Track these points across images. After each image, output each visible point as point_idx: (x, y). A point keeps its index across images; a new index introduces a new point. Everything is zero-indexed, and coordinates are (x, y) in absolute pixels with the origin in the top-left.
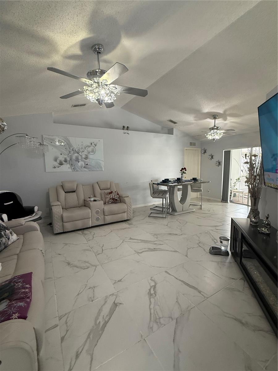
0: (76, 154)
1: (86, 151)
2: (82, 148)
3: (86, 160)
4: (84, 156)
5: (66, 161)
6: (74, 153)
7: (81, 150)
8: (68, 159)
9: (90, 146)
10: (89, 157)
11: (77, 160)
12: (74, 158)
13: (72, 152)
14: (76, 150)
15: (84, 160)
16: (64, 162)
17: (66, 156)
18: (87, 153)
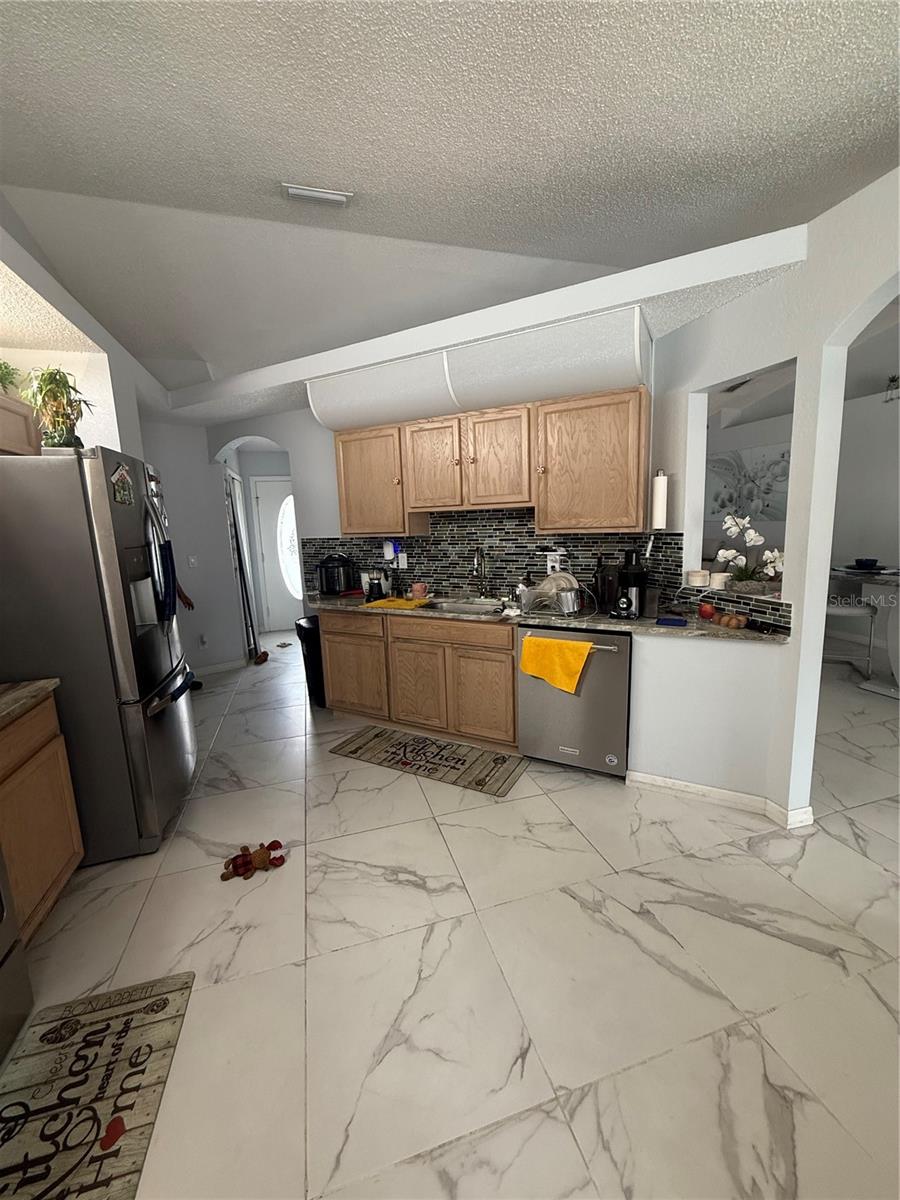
0: (750, 485)
1: (769, 474)
2: (762, 470)
3: (766, 496)
4: (763, 488)
5: (731, 500)
6: (746, 483)
7: (760, 474)
8: (735, 495)
9: (780, 462)
10: (773, 488)
11: (750, 497)
12: (745, 492)
13: (743, 481)
14: (751, 475)
15: (764, 495)
16: (728, 503)
17: (732, 491)
18: (769, 480)
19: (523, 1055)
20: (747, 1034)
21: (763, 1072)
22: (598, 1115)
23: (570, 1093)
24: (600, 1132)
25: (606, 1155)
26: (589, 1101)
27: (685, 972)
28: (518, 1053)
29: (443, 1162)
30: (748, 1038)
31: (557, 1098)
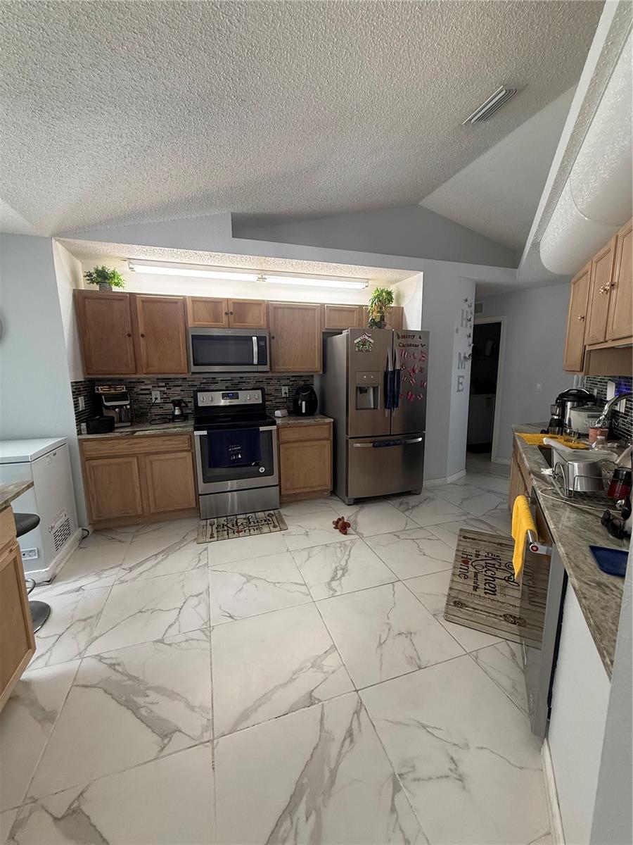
19: (231, 617)
20: (205, 734)
21: (183, 731)
22: (198, 640)
23: (210, 632)
24: (192, 640)
25: (184, 640)
26: (205, 638)
27: (255, 710)
28: (232, 615)
29: (205, 594)
30: (202, 733)
31: (210, 626)
